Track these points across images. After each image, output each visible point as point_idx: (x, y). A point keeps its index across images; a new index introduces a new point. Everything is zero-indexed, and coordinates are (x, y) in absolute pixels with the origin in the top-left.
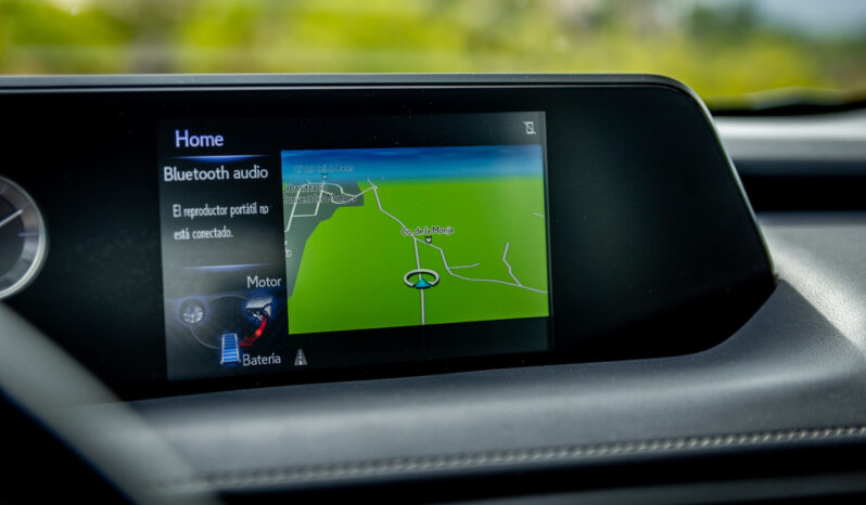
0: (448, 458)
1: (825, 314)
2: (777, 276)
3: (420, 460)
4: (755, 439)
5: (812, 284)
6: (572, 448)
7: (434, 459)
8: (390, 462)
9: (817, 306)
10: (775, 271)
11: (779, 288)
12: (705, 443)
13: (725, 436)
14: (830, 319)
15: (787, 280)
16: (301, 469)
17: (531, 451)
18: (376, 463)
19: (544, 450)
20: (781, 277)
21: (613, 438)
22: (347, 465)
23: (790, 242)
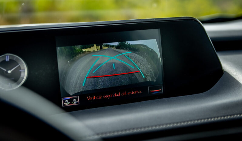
0: (145, 127)
1: (239, 81)
2: (224, 70)
3: (137, 128)
4: (226, 118)
5: (234, 72)
6: (177, 123)
7: (141, 128)
8: (129, 129)
9: (236, 78)
10: (223, 69)
11: (224, 73)
12: (213, 119)
13: (218, 117)
14: (240, 82)
15: (227, 71)
16: (106, 133)
17: (166, 124)
18: (126, 130)
19: (170, 124)
20: (225, 70)
21: (188, 119)
22: (118, 131)
23: (226, 60)
